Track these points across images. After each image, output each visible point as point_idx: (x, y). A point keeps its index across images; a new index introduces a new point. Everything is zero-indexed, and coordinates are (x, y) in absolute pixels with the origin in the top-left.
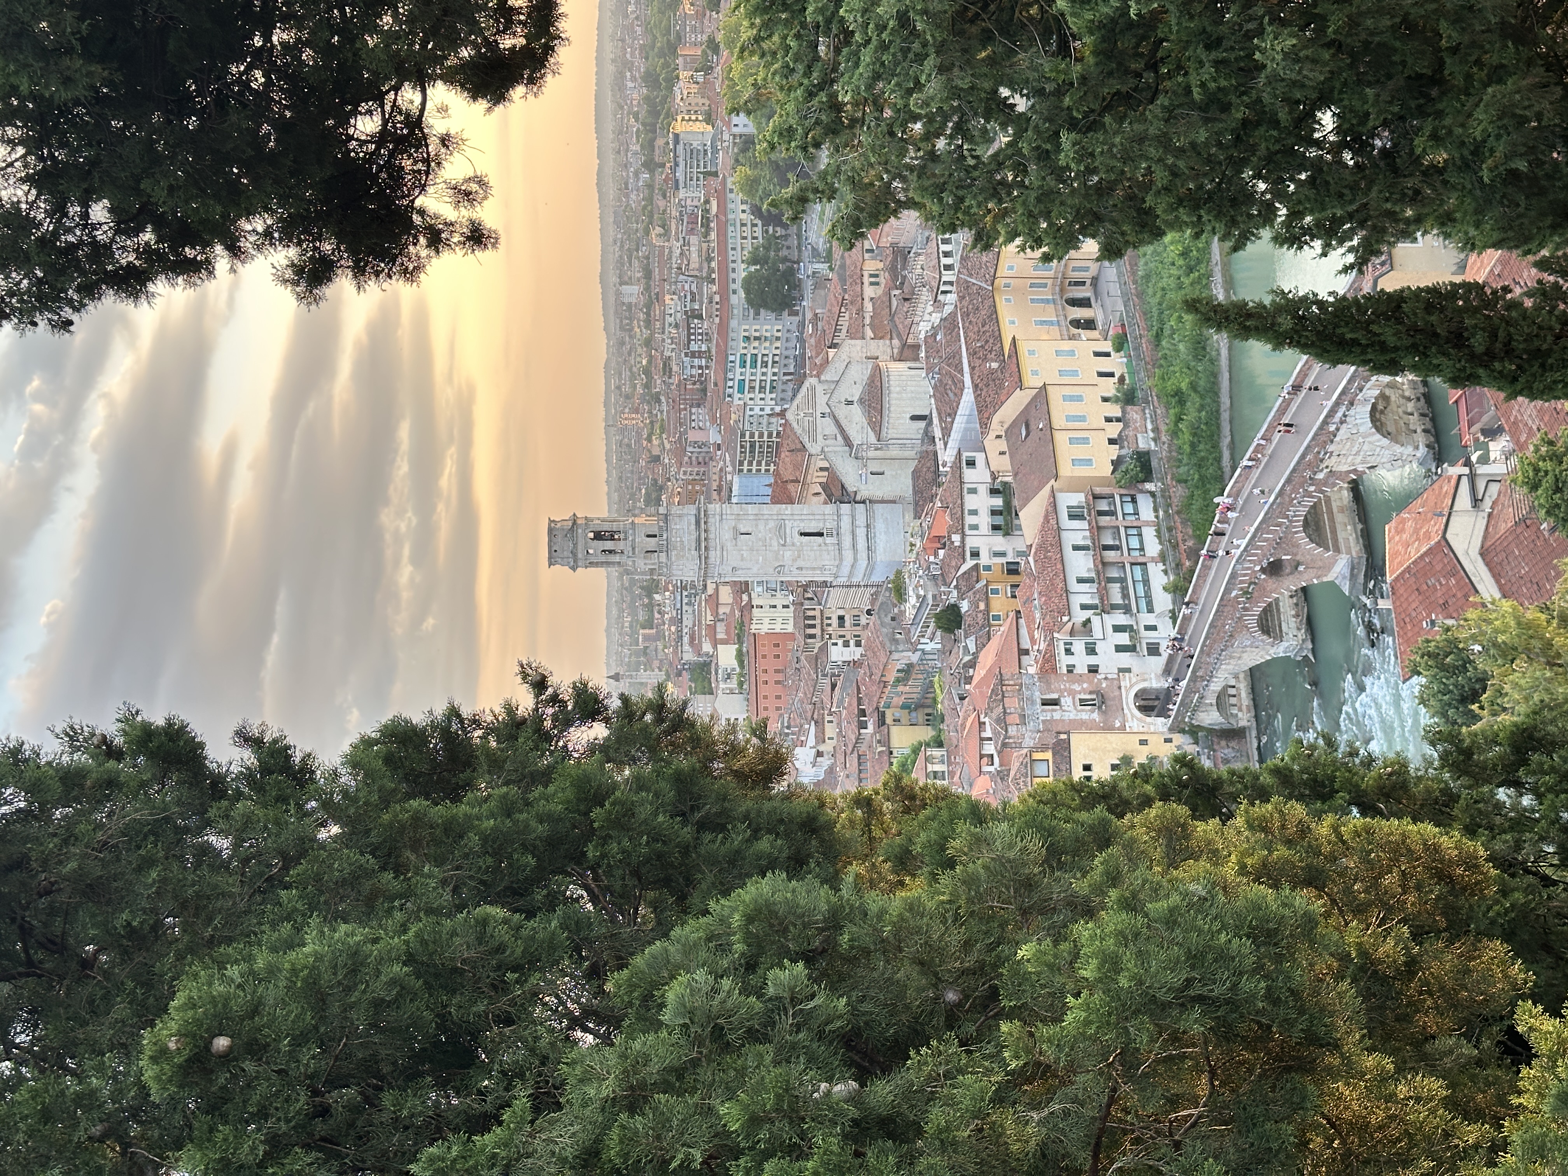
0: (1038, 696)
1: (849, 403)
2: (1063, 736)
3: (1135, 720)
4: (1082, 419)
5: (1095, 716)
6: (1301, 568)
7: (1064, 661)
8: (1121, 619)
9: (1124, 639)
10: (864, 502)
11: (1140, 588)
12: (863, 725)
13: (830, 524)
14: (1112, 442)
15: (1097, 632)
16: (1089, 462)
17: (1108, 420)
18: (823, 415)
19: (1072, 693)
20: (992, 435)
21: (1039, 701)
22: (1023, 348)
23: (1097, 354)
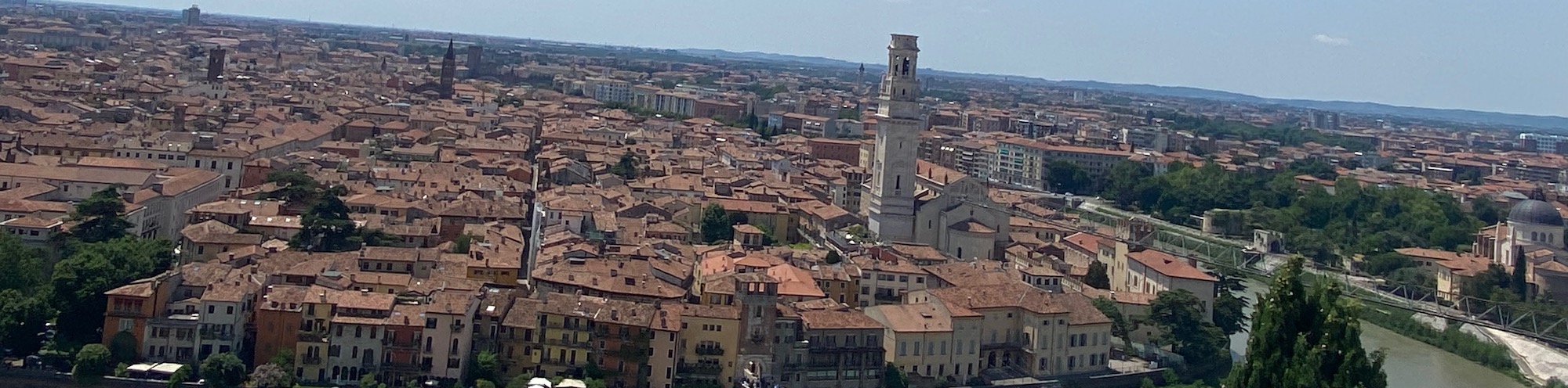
0: (763, 304)
1: (972, 213)
3: (745, 360)
4: (931, 351)
5: (749, 337)
7: (784, 323)
9: (793, 360)
11: (823, 374)
13: (902, 194)
14: (915, 369)
16: (903, 352)
17: (929, 369)
18: (966, 197)
20: (927, 295)
21: (760, 304)
22: (977, 321)
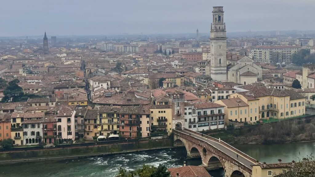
0: (180, 102)
1: (248, 69)
2: (171, 107)
3: (175, 122)
4: (241, 113)
5: (176, 114)
6: (205, 156)
7: (188, 108)
8: (197, 120)
9: (192, 120)
10: (227, 72)
11: (204, 124)
12: (181, 73)
13: (222, 65)
14: (236, 120)
15: (193, 115)
16: (231, 114)
17: (241, 119)
18: (246, 64)
19: (180, 109)
20: (238, 95)
21: (178, 102)
22: (257, 102)
23: (256, 117)
